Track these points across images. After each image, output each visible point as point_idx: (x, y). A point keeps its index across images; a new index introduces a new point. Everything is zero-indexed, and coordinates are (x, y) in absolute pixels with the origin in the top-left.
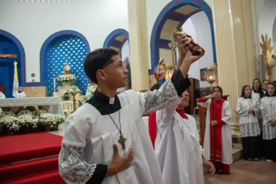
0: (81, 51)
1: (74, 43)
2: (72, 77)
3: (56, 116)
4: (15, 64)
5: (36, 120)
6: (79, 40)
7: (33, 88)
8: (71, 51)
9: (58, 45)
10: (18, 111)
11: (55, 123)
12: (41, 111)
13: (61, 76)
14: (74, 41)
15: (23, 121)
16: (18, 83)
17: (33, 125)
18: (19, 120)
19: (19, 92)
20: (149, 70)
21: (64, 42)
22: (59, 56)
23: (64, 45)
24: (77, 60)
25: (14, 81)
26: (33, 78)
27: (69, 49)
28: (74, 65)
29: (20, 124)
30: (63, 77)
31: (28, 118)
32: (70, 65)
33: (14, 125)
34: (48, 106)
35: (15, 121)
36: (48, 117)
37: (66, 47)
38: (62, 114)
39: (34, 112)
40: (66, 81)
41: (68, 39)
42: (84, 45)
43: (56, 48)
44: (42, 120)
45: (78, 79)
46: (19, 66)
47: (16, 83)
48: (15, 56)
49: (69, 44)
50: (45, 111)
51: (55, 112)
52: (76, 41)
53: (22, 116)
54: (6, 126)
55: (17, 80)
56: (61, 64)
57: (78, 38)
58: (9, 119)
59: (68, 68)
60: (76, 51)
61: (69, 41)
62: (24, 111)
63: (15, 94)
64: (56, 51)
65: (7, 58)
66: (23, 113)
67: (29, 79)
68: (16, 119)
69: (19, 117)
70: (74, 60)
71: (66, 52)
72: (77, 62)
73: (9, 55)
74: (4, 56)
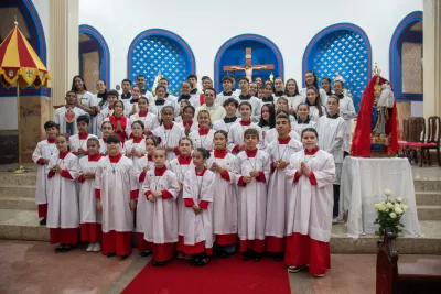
0: (361, 52)
1: (350, 42)
4: (271, 77)
6: (357, 37)
8: (347, 55)
9: (329, 47)
14: (350, 38)
21: (336, 42)
22: (329, 62)
23: (336, 46)
24: (355, 67)
28: (351, 75)
32: (344, 76)
37: (340, 48)
41: (343, 36)
43: (326, 51)
48: (272, 67)
49: (343, 44)
52: (354, 38)
60: (354, 53)
61: (343, 40)
64: (326, 55)
70: (351, 67)
71: (340, 56)
72: (354, 71)
73: (264, 67)
74: (258, 68)
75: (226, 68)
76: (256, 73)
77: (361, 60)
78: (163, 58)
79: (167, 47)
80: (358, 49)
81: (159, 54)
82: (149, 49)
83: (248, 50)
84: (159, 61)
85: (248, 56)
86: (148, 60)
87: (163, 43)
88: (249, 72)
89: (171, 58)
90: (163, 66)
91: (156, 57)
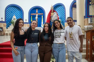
4: (42, 16)
8: (60, 11)
9: (56, 9)
14: (61, 7)
16: (43, 22)
20: (84, 16)
45: (62, 21)
70: (61, 14)
72: (62, 15)
73: (41, 14)
74: (39, 14)
75: (31, 14)
76: (39, 15)
77: (64, 12)
78: (16, 12)
79: (17, 9)
80: (63, 9)
81: (15, 10)
82: (12, 9)
83: (37, 10)
84: (15, 12)
85: (37, 11)
86: (12, 12)
87: (16, 8)
88: (37, 15)
89: (18, 12)
90: (16, 13)
91: (14, 11)
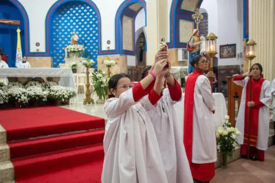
0: (91, 19)
1: (83, 11)
2: (81, 47)
3: (68, 88)
4: (19, 31)
5: (46, 93)
6: (88, 7)
7: (37, 58)
8: (80, 20)
9: (66, 13)
10: (26, 82)
11: (66, 96)
12: (51, 83)
13: (69, 47)
14: (82, 8)
15: (32, 93)
16: (21, 53)
17: (43, 98)
18: (28, 92)
19: (23, 62)
21: (71, 9)
22: (66, 24)
23: (71, 12)
24: (86, 29)
25: (17, 50)
26: (38, 48)
27: (77, 17)
28: (83, 35)
29: (29, 96)
30: (71, 47)
31: (37, 90)
32: (78, 35)
33: (23, 97)
34: (59, 78)
35: (24, 93)
36: (59, 89)
37: (74, 14)
38: (74, 87)
39: (44, 84)
40: (74, 52)
41: (77, 6)
42: (94, 13)
43: (63, 15)
44: (52, 93)
45: (86, 50)
46: (22, 33)
47: (19, 52)
48: (18, 22)
49: (77, 11)
50: (55, 83)
51: (66, 84)
52: (85, 8)
53: (31, 88)
54: (14, 98)
55: (20, 50)
56: (69, 33)
57: (88, 5)
58: (17, 90)
59: (76, 38)
60: (85, 19)
61: (77, 8)
62: (33, 83)
63: (19, 64)
64: (63, 18)
65: (10, 24)
66: (31, 85)
67: (33, 49)
68: (24, 90)
69: (28, 89)
70: (83, 29)
71: (74, 21)
72: (86, 32)
73: (11, 22)
74: (6, 22)
77: (91, 25)
80: (88, 16)
